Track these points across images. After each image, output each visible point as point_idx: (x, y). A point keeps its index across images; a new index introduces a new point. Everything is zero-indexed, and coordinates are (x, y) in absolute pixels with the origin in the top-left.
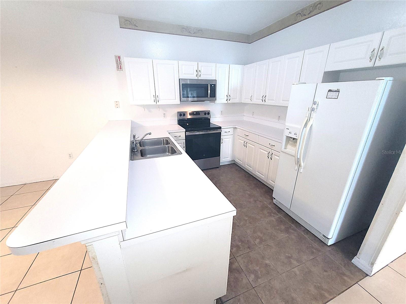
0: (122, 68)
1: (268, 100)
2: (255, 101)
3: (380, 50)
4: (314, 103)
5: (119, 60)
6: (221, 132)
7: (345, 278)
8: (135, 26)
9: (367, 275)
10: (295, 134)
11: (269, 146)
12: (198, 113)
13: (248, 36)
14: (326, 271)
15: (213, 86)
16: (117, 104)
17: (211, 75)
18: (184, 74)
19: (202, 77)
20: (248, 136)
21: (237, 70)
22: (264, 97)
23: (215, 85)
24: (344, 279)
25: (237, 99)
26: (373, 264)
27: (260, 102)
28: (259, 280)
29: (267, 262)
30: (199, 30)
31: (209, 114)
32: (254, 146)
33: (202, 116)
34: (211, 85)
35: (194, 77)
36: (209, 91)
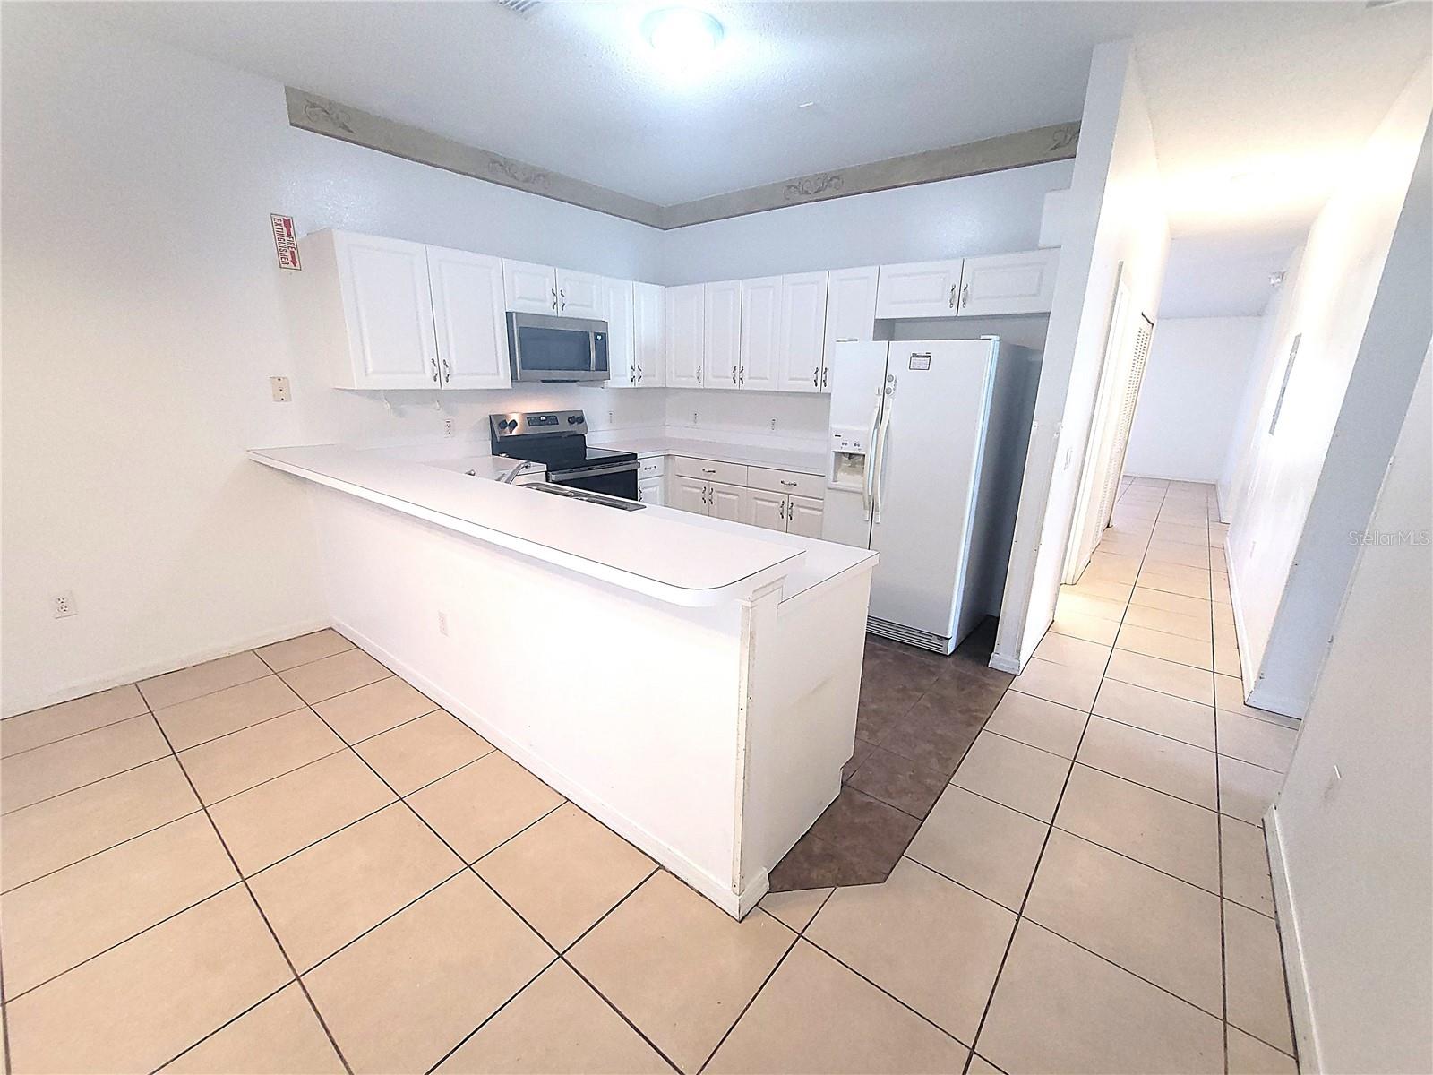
0: (297, 260)
1: (750, 378)
2: (712, 382)
3: (962, 289)
4: (887, 378)
5: (289, 234)
6: (636, 470)
7: (991, 688)
8: (345, 127)
9: (1015, 675)
10: (855, 445)
11: (781, 487)
12: (551, 418)
13: (659, 209)
14: (963, 689)
15: (599, 337)
16: (281, 389)
17: (587, 306)
18: (520, 298)
19: (570, 312)
20: (714, 472)
21: (649, 295)
22: (738, 370)
23: (604, 336)
24: (990, 690)
25: (657, 378)
26: (1019, 652)
27: (729, 384)
28: (879, 734)
29: (874, 706)
30: (539, 176)
31: (581, 420)
32: (737, 495)
33: (563, 427)
34: (596, 335)
35: (545, 308)
36: (593, 354)
